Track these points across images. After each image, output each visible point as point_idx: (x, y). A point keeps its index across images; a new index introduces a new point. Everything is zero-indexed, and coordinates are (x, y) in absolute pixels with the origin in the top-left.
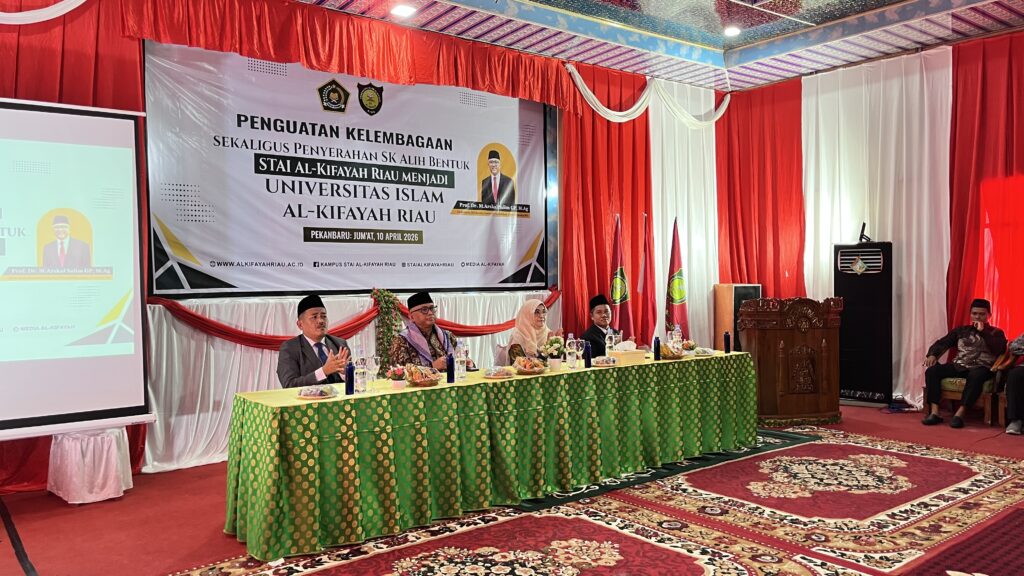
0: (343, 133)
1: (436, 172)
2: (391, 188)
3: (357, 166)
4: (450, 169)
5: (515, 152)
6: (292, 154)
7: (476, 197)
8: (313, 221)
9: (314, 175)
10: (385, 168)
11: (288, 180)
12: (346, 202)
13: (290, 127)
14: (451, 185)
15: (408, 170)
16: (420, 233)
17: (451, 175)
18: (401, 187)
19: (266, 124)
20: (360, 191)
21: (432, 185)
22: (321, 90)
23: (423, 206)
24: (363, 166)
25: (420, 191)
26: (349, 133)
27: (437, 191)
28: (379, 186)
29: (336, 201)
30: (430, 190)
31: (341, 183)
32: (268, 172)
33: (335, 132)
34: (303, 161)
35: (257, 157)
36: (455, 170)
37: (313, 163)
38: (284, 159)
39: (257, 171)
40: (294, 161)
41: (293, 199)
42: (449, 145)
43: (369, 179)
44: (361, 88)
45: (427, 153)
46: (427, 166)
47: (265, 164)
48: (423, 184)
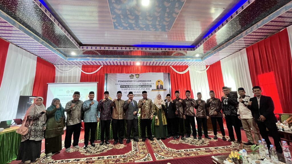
4: (151, 84)
6: (126, 85)
9: (129, 87)
10: (140, 85)
11: (125, 88)
13: (125, 81)
14: (151, 87)
15: (143, 85)
18: (142, 88)
19: (122, 81)
20: (136, 89)
21: (148, 87)
22: (130, 76)
24: (136, 85)
26: (134, 81)
28: (139, 88)
31: (133, 88)
32: (122, 87)
33: (132, 81)
34: (127, 86)
35: (121, 86)
36: (152, 84)
37: (129, 86)
38: (124, 86)
39: (121, 87)
40: (126, 86)
42: (150, 81)
43: (137, 87)
44: (136, 75)
46: (147, 84)
48: (146, 87)
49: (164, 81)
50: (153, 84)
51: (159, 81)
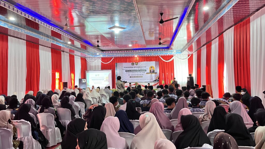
0: (134, 67)
1: (144, 70)
2: (139, 72)
3: (135, 70)
5: (154, 67)
7: (149, 72)
8: (131, 76)
10: (138, 70)
11: (128, 72)
12: (134, 74)
13: (129, 67)
14: (146, 71)
15: (141, 70)
16: (142, 76)
17: (146, 70)
19: (126, 67)
22: (131, 64)
23: (142, 74)
25: (142, 72)
27: (144, 72)
28: (137, 72)
29: (133, 74)
30: (143, 72)
31: (134, 72)
34: (130, 70)
38: (128, 70)
41: (129, 74)
42: (146, 67)
44: (135, 63)
45: (143, 68)
47: (126, 71)
50: (148, 69)
51: (152, 67)
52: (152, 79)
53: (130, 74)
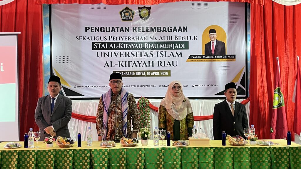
1: (178, 43)
2: (154, 52)
3: (137, 43)
4: (186, 40)
6: (108, 41)
7: (201, 52)
8: (117, 68)
10: (151, 43)
11: (106, 51)
12: (132, 59)
16: (169, 72)
20: (139, 54)
21: (176, 49)
22: (121, 13)
23: (171, 59)
25: (169, 52)
26: (134, 29)
27: (179, 51)
28: (148, 52)
30: (174, 52)
32: (98, 49)
33: (127, 30)
35: (93, 43)
36: (189, 40)
37: (117, 44)
39: (93, 49)
42: (186, 29)
43: (144, 48)
45: (173, 34)
49: (230, 28)
50: (195, 38)
51: (212, 31)
52: (212, 84)
53: (115, 60)
